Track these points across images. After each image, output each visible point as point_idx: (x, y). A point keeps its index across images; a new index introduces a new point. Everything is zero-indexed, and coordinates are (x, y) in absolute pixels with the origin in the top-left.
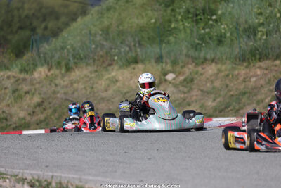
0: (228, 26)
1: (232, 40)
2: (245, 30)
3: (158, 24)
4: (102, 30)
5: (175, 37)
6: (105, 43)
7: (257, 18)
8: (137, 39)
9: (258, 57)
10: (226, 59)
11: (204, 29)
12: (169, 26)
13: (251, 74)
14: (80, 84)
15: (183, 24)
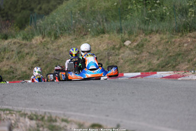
0: (168, 8)
1: (170, 18)
2: (180, 11)
3: (119, 6)
4: (80, 10)
5: (131, 16)
6: (82, 19)
7: (188, 2)
8: (104, 17)
9: (188, 29)
10: (166, 31)
11: (151, 9)
12: (127, 7)
13: (184, 41)
14: (65, 48)
15: (136, 6)
